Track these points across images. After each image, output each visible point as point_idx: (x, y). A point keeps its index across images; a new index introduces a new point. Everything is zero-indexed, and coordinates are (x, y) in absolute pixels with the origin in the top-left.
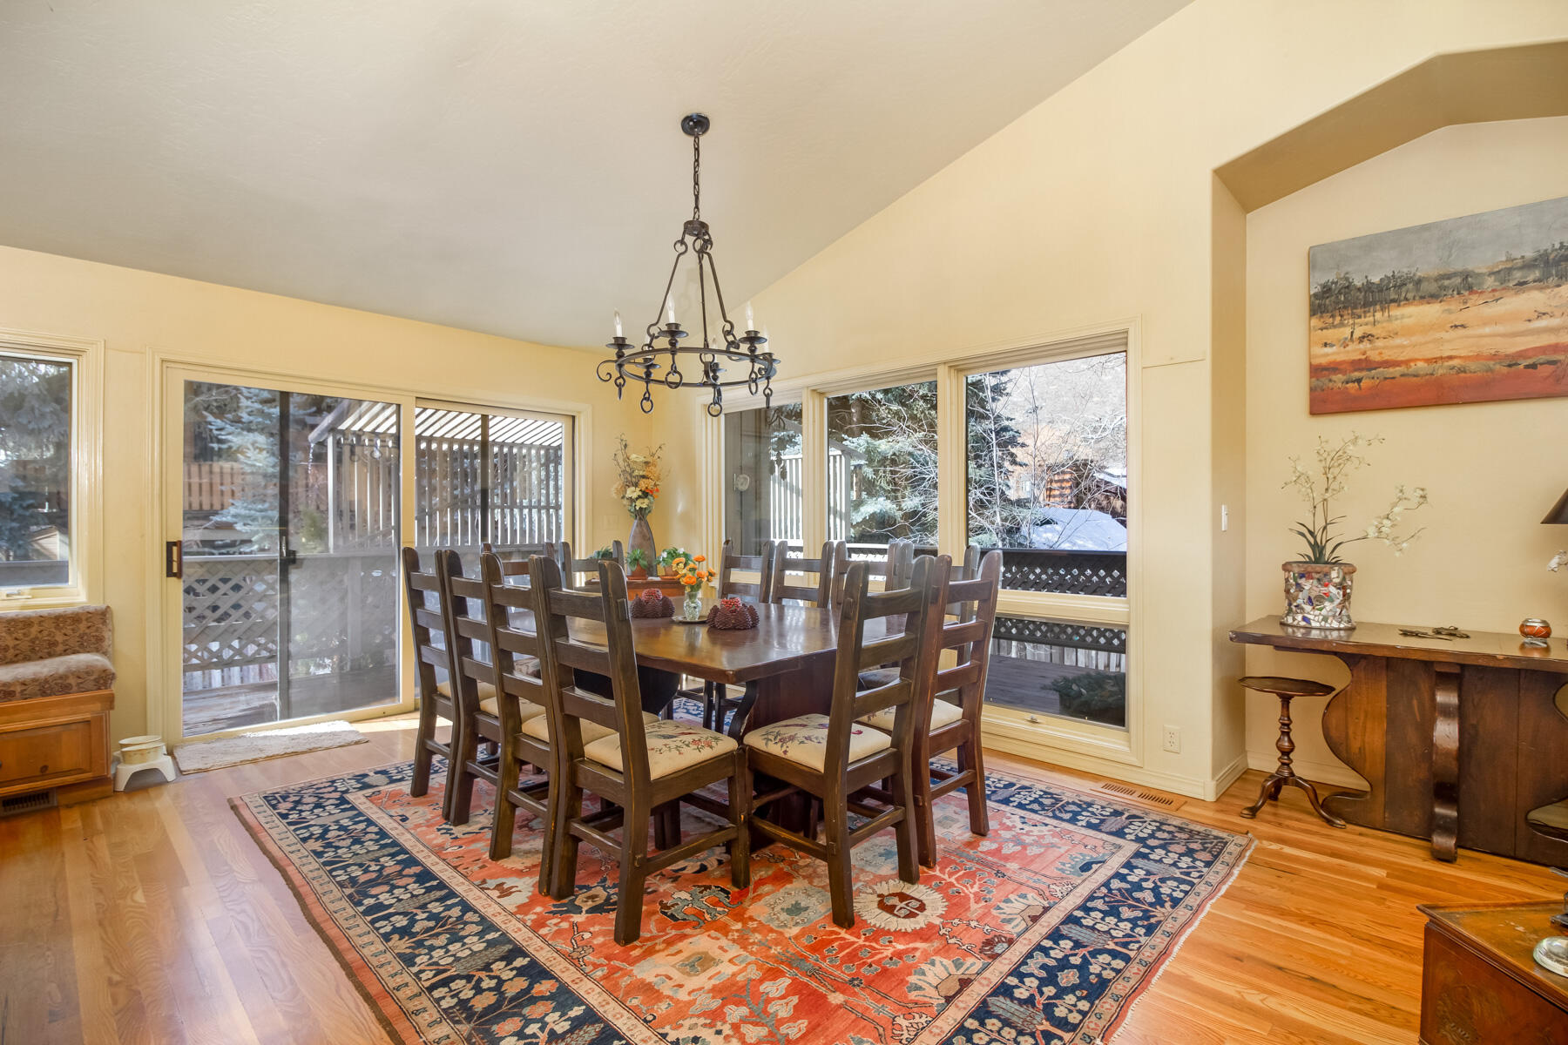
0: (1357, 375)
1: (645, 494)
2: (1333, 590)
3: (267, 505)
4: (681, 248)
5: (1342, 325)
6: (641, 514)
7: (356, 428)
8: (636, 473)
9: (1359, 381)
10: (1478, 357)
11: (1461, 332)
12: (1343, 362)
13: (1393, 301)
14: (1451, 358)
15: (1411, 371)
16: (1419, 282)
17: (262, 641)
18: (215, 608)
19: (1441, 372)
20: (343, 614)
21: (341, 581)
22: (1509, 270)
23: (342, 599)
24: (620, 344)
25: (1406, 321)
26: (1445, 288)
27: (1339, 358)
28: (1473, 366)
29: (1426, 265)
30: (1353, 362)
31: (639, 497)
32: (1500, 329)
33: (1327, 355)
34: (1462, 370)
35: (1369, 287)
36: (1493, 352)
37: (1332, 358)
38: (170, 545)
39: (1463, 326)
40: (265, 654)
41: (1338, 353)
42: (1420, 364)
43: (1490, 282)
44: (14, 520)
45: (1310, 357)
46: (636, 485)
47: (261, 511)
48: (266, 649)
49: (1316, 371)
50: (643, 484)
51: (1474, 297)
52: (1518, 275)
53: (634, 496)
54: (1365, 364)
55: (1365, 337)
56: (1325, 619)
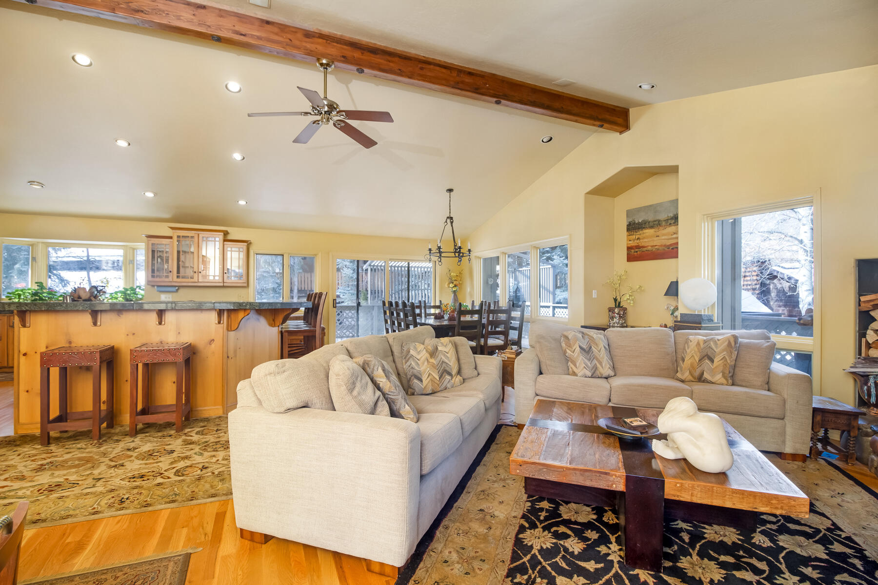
0: (636, 250)
1: (455, 286)
2: (616, 315)
3: (350, 288)
4: (446, 224)
5: (633, 235)
6: (454, 292)
7: (376, 264)
8: (453, 279)
9: (637, 252)
10: (661, 246)
11: (658, 238)
12: (633, 246)
13: (644, 228)
14: (656, 246)
15: (648, 249)
16: (649, 222)
17: (351, 331)
18: (339, 320)
19: (654, 250)
20: (372, 324)
21: (372, 314)
22: (668, 220)
23: (372, 319)
24: (430, 250)
25: (647, 234)
26: (654, 224)
27: (633, 245)
28: (661, 248)
29: (650, 217)
30: (636, 246)
31: (453, 287)
32: (666, 237)
33: (630, 244)
34: (658, 249)
35: (639, 223)
36: (664, 244)
37: (631, 245)
38: (334, 300)
39: (658, 236)
40: (351, 335)
41: (632, 243)
42: (650, 247)
43: (664, 223)
44: (277, 294)
45: (627, 244)
46: (453, 283)
47: (348, 291)
48: (352, 333)
49: (629, 248)
50: (455, 283)
51: (661, 228)
52: (669, 221)
53: (452, 286)
54: (638, 247)
55: (638, 239)
56: (614, 323)
